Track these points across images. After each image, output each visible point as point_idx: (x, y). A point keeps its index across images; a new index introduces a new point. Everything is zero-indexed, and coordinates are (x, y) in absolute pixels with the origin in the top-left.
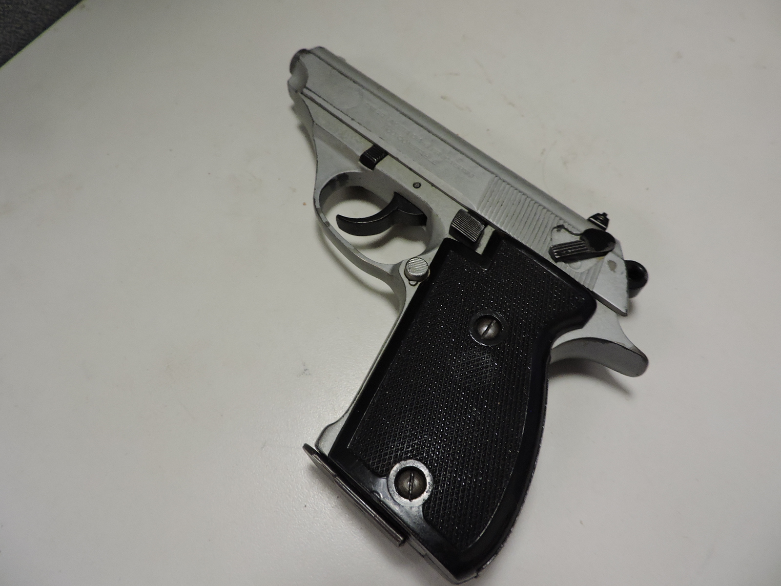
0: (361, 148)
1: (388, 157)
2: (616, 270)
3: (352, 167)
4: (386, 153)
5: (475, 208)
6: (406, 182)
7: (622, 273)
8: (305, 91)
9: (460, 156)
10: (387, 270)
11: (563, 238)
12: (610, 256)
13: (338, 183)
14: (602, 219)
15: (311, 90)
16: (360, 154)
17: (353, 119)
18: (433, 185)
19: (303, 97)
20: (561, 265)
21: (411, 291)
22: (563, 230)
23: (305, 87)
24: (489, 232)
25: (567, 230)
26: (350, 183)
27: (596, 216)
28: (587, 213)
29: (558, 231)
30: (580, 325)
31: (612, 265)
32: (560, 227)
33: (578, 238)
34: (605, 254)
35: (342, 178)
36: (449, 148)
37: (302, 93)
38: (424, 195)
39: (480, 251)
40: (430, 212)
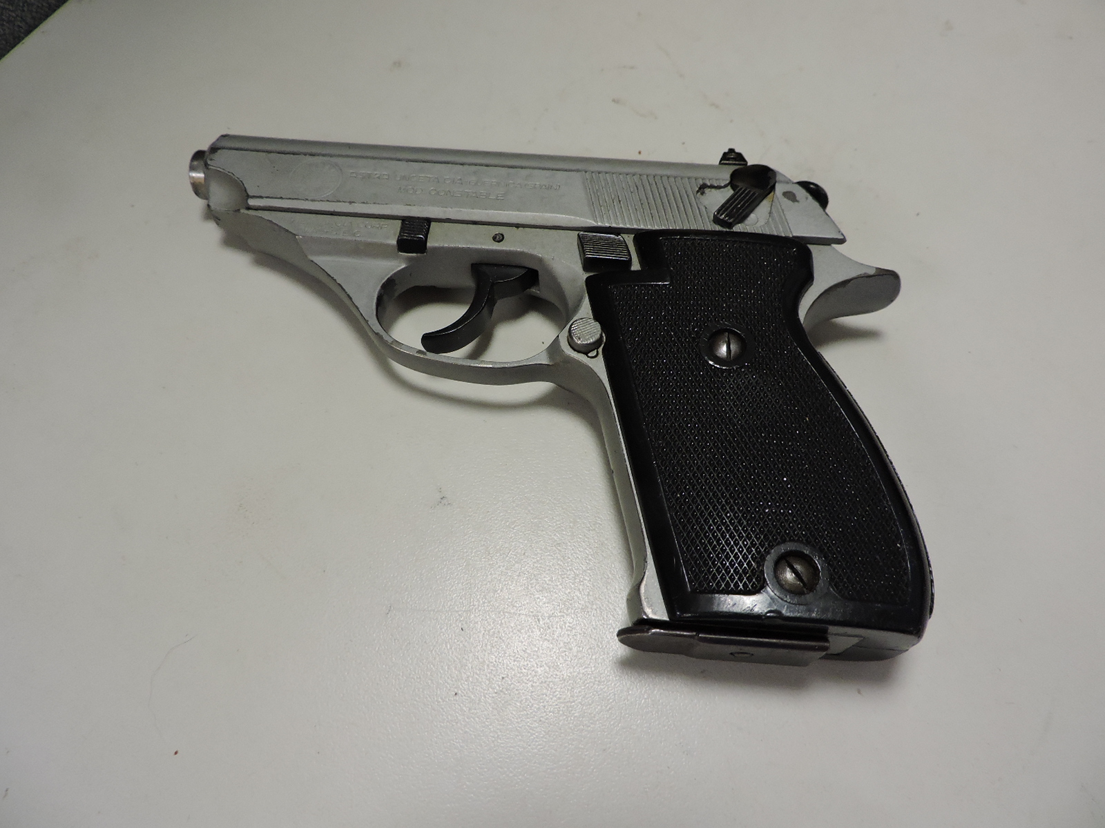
0: (390, 235)
1: (433, 224)
2: (797, 198)
3: (396, 265)
4: (429, 221)
5: (591, 223)
6: (482, 242)
7: (807, 198)
8: (252, 202)
9: (524, 172)
10: (544, 360)
11: (717, 199)
12: (780, 189)
13: (385, 297)
14: (731, 156)
15: (261, 197)
16: (394, 242)
17: (351, 203)
18: (518, 226)
19: (251, 212)
20: (738, 228)
21: (598, 365)
22: (707, 190)
23: (248, 196)
24: (629, 239)
25: (712, 187)
26: (400, 289)
27: (726, 157)
28: (716, 160)
29: (703, 193)
30: (808, 278)
31: (790, 196)
32: (703, 188)
33: (729, 192)
34: (773, 188)
35: (389, 285)
36: (504, 171)
37: (249, 208)
38: (514, 244)
39: (636, 266)
40: (540, 260)
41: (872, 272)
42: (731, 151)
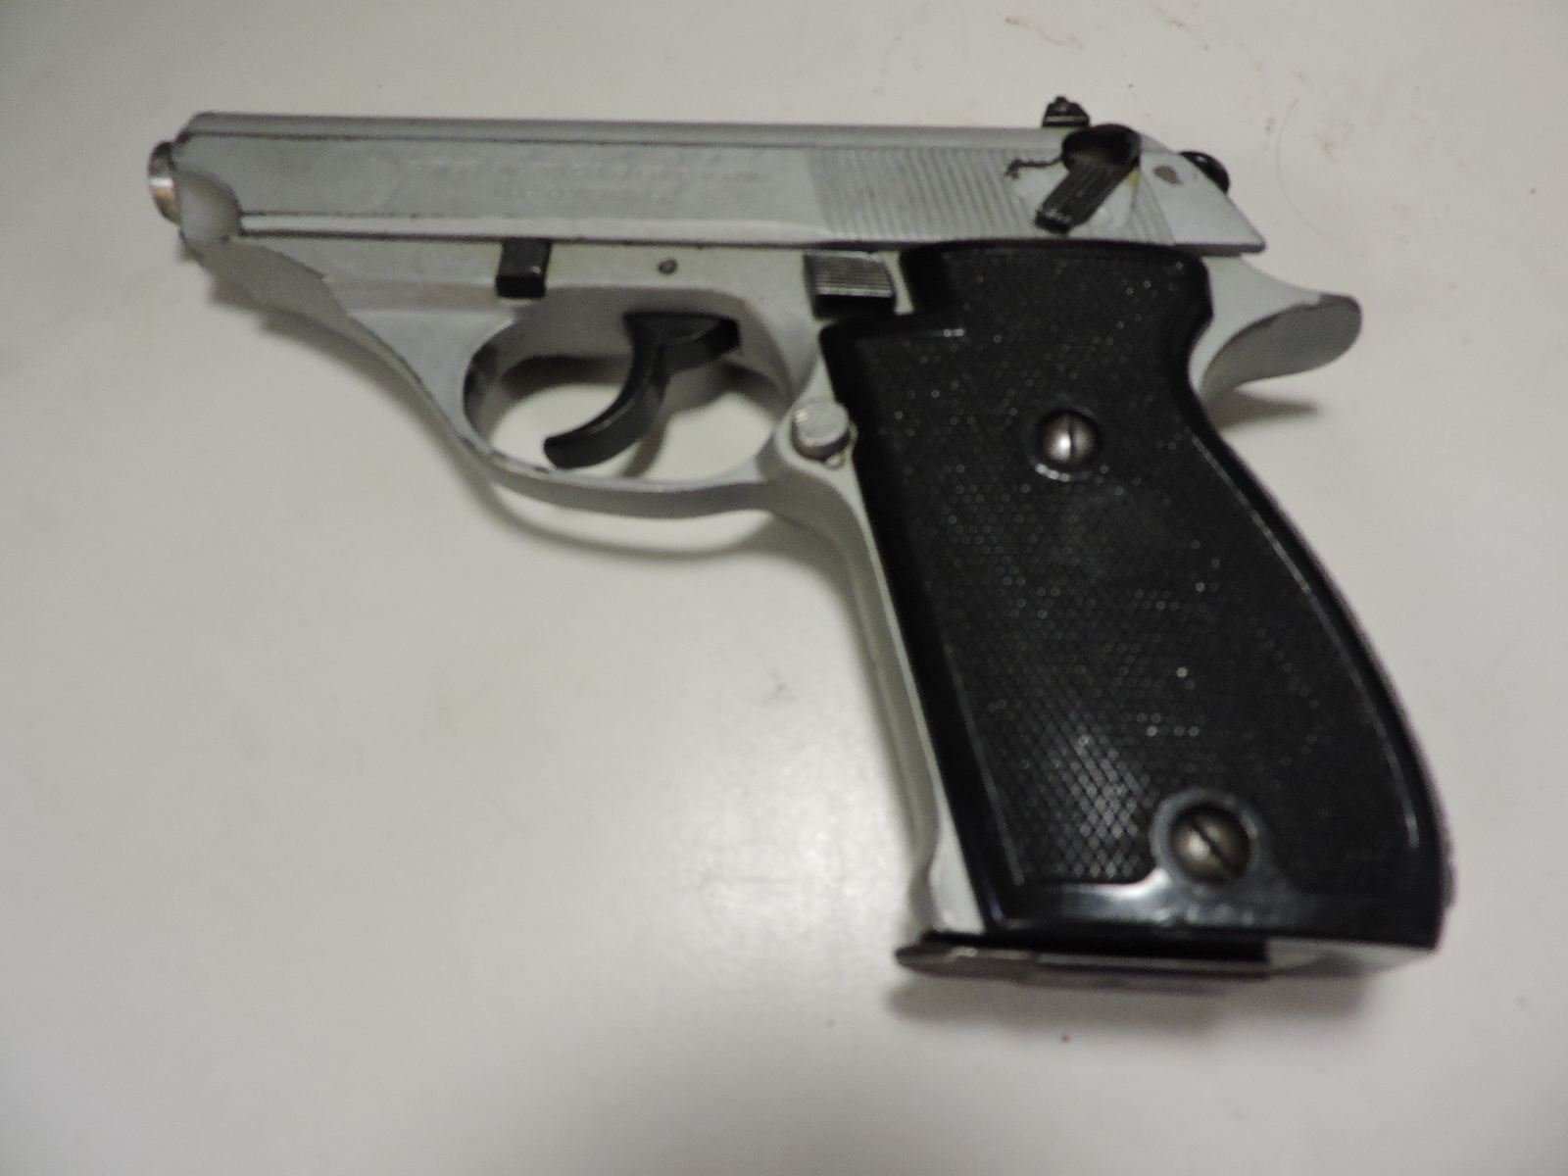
0: (484, 271)
1: (557, 252)
2: (1181, 178)
3: (497, 319)
4: (547, 244)
5: (826, 234)
6: (639, 276)
7: (1195, 176)
8: (249, 223)
9: (708, 153)
10: (751, 475)
11: (1041, 185)
12: (1148, 163)
13: (481, 377)
14: (1063, 112)
15: (261, 214)
16: (488, 280)
17: (414, 216)
18: (700, 245)
19: (250, 241)
20: (1079, 232)
21: (843, 480)
22: (1023, 172)
23: (241, 214)
24: (891, 261)
25: (1032, 164)
26: (506, 363)
27: (1052, 110)
28: (1034, 118)
29: (1016, 176)
30: (1203, 314)
31: (1167, 174)
32: (1015, 167)
33: (1060, 173)
34: (1136, 162)
35: (485, 359)
36: (672, 153)
37: (244, 233)
38: (695, 277)
39: (904, 305)
40: (740, 304)
41: (1313, 300)
42: (1061, 100)
